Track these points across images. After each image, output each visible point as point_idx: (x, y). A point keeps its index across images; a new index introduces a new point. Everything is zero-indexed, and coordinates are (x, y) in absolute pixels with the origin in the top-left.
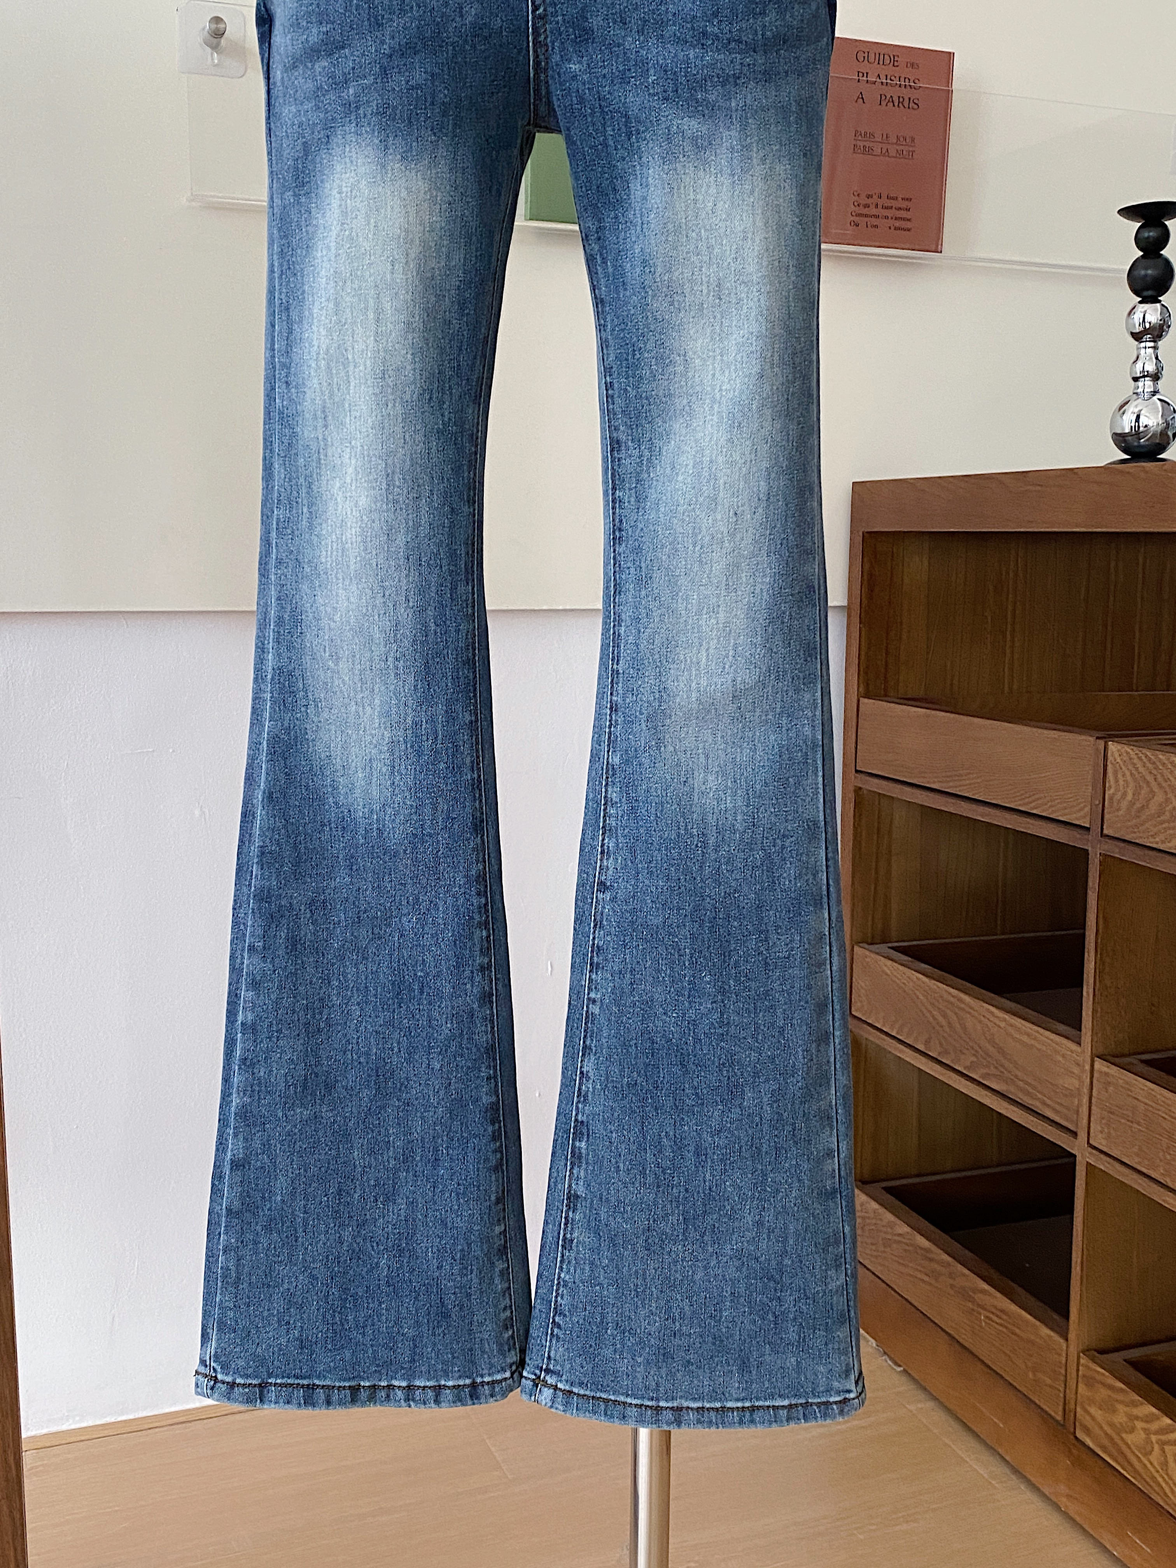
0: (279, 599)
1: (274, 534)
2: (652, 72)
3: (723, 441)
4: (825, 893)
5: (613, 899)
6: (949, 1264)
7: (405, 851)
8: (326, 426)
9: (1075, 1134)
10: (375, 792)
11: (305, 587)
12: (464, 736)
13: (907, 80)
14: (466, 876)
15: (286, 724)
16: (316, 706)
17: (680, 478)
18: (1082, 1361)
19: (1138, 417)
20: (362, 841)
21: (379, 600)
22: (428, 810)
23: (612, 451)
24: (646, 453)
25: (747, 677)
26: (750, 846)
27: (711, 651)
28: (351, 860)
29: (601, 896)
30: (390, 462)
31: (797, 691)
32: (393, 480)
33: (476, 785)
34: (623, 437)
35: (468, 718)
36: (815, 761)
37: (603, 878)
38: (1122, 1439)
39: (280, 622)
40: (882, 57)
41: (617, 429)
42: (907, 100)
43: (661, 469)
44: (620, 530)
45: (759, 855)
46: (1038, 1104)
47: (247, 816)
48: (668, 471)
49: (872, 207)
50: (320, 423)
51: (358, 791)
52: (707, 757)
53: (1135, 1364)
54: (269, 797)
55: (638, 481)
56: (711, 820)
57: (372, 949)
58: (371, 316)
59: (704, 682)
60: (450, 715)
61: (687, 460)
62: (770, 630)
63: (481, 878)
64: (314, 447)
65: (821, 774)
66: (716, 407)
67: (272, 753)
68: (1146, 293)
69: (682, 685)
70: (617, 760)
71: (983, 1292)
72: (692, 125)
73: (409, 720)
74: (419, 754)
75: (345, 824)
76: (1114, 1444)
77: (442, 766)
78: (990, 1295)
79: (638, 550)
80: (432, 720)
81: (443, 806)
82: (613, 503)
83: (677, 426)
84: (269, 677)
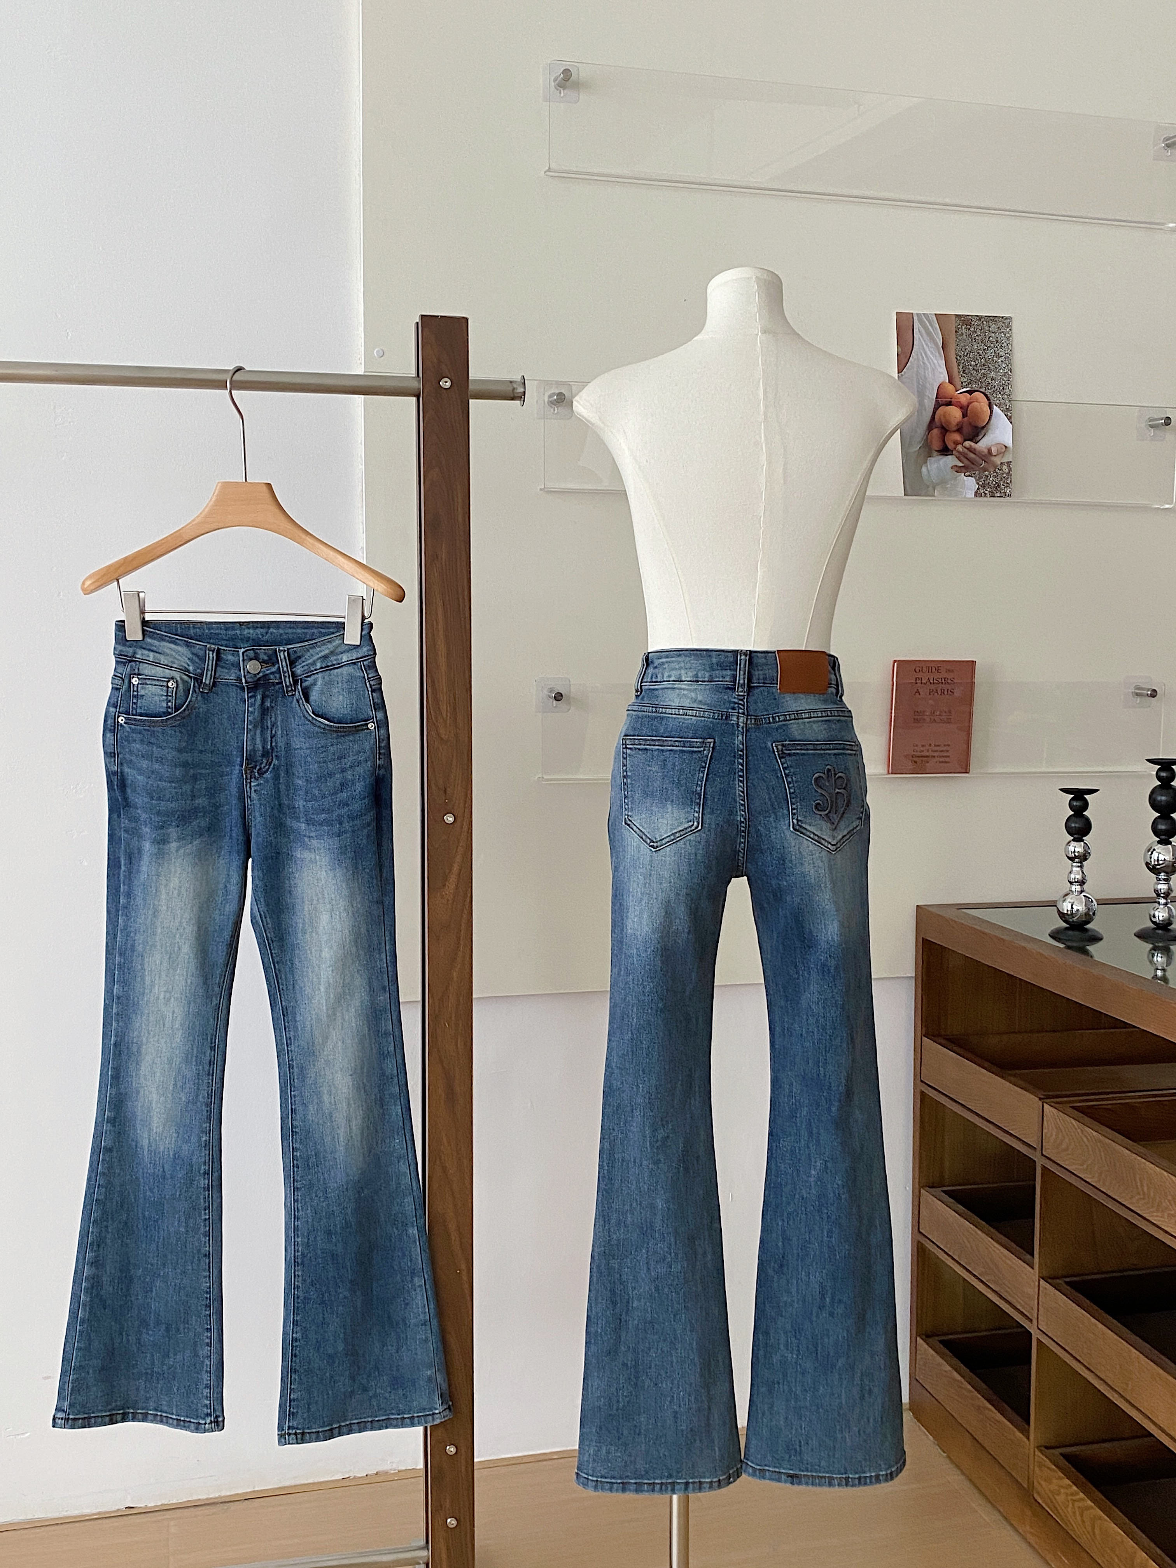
6: (971, 1391)
9: (1031, 1321)
13: (946, 679)
18: (1036, 1453)
19: (1072, 904)
38: (1055, 1499)
40: (930, 668)
42: (946, 690)
46: (1015, 1301)
53: (1065, 1456)
71: (990, 1410)
76: (1052, 1502)
78: (992, 1412)
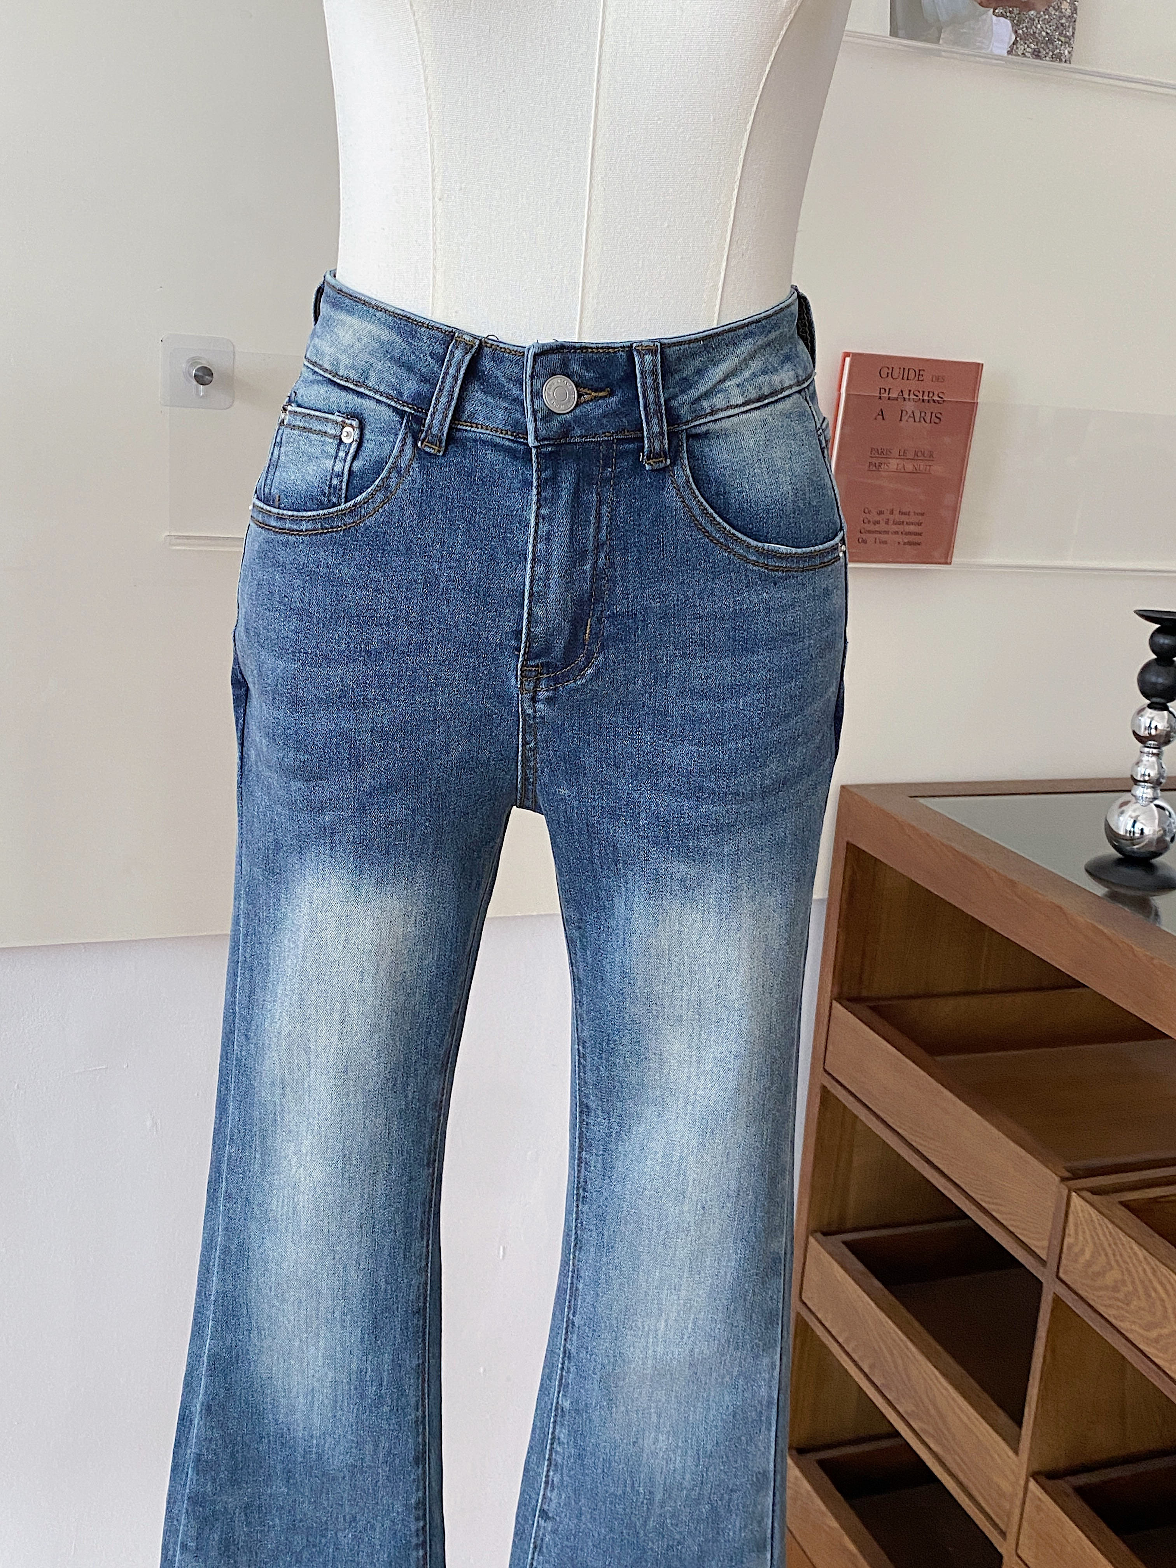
0: (226, 1229)
1: (224, 1167)
2: (643, 815)
3: (694, 1142)
4: (769, 1536)
5: (555, 1531)
7: (344, 1478)
8: (284, 1095)
9: (1004, 1535)
10: (317, 1421)
11: (253, 1227)
12: (410, 1382)
13: (931, 395)
14: (405, 1505)
15: (228, 1343)
16: (259, 1333)
17: (649, 1162)
19: (1135, 822)
20: (300, 1459)
21: (329, 1262)
22: (369, 1447)
23: (581, 1112)
24: (615, 1126)
25: (704, 1349)
26: (698, 1501)
27: (670, 1322)
28: (289, 1475)
29: (542, 1522)
30: (348, 1144)
31: (756, 1357)
32: (350, 1159)
33: (420, 1422)
34: (593, 1105)
35: (415, 1362)
36: (769, 1419)
37: (546, 1507)
39: (226, 1251)
40: (906, 372)
41: (587, 1096)
42: (929, 415)
43: (628, 1146)
44: (584, 1190)
45: (705, 1508)
47: (184, 1419)
48: (637, 1151)
49: (882, 523)
50: (279, 1091)
51: (298, 1415)
52: (659, 1416)
54: (208, 1409)
55: (605, 1150)
56: (659, 1479)
57: (305, 1555)
58: (337, 1016)
59: (660, 1350)
60: (397, 1365)
61: (657, 1146)
62: (732, 1308)
63: (421, 1503)
64: (270, 1107)
65: (774, 1428)
66: (690, 1107)
67: (212, 1369)
68: (1155, 700)
69: (638, 1351)
70: (567, 1404)
72: (681, 869)
73: (354, 1366)
74: (362, 1397)
75: (284, 1440)
77: (386, 1409)
79: (601, 1217)
80: (378, 1369)
81: (384, 1443)
82: (579, 1163)
83: (649, 1112)
84: (213, 1298)
